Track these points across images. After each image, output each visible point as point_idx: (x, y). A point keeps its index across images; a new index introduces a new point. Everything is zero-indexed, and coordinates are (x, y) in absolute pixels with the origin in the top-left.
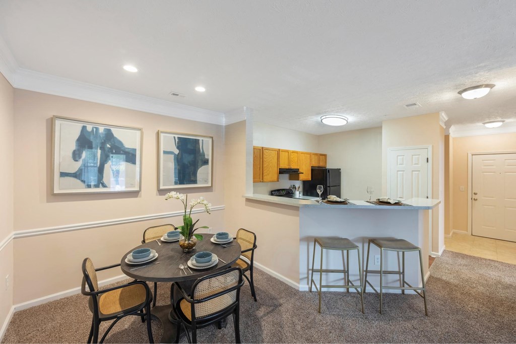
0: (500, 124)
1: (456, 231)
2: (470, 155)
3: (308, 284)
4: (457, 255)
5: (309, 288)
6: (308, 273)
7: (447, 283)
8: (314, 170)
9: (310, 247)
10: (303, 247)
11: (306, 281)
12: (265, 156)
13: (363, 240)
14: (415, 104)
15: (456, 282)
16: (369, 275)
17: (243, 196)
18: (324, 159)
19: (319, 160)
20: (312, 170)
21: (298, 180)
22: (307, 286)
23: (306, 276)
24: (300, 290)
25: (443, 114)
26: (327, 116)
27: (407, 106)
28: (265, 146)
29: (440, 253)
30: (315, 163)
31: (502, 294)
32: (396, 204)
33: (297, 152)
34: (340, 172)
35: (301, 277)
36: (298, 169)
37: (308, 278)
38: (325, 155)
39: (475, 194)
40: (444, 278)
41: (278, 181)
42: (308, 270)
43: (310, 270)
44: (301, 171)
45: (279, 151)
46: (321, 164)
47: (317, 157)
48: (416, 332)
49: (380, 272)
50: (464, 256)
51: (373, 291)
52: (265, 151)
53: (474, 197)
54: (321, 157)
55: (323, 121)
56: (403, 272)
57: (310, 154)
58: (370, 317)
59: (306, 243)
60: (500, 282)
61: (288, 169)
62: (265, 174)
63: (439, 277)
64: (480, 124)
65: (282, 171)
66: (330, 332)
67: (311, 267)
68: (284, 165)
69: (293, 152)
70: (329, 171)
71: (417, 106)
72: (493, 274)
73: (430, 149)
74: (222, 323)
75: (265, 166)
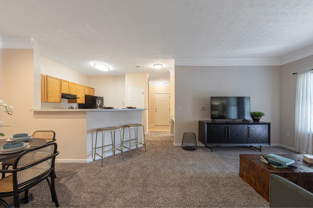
0: (163, 82)
1: (151, 125)
2: (155, 94)
3: (92, 157)
4: (152, 132)
5: (93, 159)
6: (92, 151)
7: (150, 141)
8: (86, 97)
9: (93, 135)
10: (89, 136)
11: (91, 156)
12: (49, 82)
13: (121, 127)
14: (139, 67)
15: (153, 140)
16: (124, 143)
17: (31, 110)
18: (93, 91)
19: (90, 91)
20: (85, 97)
21: (76, 103)
22: (92, 159)
23: (91, 153)
24: (87, 162)
25: (148, 74)
26: (98, 63)
27: (137, 67)
28: (49, 74)
29: (147, 132)
30: (87, 93)
31: (164, 139)
32: (134, 108)
33: (75, 84)
34: (103, 99)
35: (88, 154)
36: (76, 95)
37: (92, 154)
38: (93, 89)
39: (156, 109)
40: (149, 139)
41: (61, 102)
42: (93, 149)
43: (94, 148)
44: (77, 97)
45: (61, 81)
46: (91, 94)
47: (88, 89)
48: (143, 157)
49: (129, 141)
50: (154, 132)
51: (128, 150)
52: (49, 79)
53: (156, 110)
54: (91, 89)
55: (95, 66)
56: (137, 138)
57: (84, 86)
58: (126, 159)
59: (91, 134)
60: (163, 137)
61: (69, 94)
62: (49, 96)
63: (148, 139)
64: (158, 81)
65: (64, 96)
66: (110, 171)
67: (94, 147)
68: (66, 91)
69: (72, 83)
70: (97, 97)
71: (140, 68)
72: (162, 135)
73: (144, 88)
74: (29, 198)
75: (49, 90)
